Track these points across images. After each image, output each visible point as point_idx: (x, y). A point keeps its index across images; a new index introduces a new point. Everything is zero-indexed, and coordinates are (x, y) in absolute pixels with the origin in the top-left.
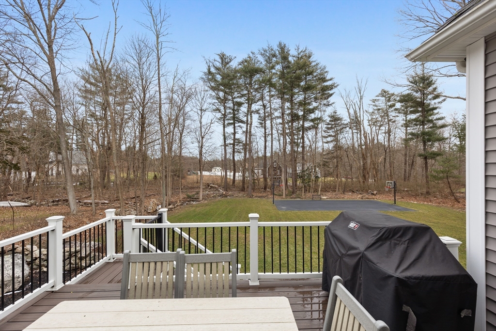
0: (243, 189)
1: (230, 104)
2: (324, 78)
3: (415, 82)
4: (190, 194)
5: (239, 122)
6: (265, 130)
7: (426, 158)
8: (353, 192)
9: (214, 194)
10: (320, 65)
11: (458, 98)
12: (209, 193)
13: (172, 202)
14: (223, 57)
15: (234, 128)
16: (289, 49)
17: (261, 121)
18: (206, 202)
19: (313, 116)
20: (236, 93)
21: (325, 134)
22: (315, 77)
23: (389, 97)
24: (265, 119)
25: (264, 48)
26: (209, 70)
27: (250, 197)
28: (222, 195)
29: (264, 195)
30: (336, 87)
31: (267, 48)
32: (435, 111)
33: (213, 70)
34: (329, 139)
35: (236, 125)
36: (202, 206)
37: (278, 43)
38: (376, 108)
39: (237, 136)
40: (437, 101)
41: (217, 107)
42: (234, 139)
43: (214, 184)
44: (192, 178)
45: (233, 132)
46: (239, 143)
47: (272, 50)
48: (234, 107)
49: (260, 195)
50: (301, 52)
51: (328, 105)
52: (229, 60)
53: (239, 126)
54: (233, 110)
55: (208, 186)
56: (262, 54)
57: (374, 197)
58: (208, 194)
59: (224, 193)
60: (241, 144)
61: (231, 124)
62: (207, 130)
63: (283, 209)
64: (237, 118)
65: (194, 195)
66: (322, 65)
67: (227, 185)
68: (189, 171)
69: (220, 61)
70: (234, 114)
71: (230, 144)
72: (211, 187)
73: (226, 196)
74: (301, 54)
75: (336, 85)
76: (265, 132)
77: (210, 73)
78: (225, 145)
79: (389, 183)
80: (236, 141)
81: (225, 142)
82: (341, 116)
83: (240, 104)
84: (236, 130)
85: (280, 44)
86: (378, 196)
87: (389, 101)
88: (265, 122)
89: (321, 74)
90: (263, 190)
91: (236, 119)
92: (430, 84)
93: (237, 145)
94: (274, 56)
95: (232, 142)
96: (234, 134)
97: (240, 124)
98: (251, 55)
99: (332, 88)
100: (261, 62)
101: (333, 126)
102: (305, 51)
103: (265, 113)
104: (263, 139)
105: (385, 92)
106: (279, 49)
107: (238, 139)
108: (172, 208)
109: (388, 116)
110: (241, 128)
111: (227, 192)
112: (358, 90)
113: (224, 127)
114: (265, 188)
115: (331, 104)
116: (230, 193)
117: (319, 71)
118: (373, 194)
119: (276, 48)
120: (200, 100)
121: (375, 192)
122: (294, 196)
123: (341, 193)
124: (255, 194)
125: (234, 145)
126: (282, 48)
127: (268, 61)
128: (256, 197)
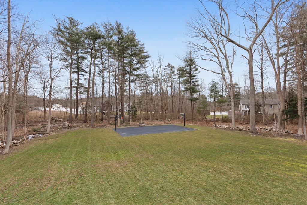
0: (85, 121)
1: (75, 57)
2: (143, 51)
3: (187, 61)
4: (35, 128)
5: (82, 71)
6: (103, 79)
7: (191, 101)
8: (157, 120)
9: (59, 126)
10: (141, 42)
11: (211, 71)
12: (55, 125)
13: (15, 137)
14: (71, 20)
15: (78, 75)
16: (123, 27)
17: (100, 73)
18: (54, 134)
19: (135, 73)
20: (80, 50)
21: (140, 85)
22: (137, 49)
23: (172, 68)
24: (103, 71)
25: (105, 22)
26: (59, 27)
27: (93, 127)
28: (68, 127)
29: (103, 124)
30: (149, 57)
31: (107, 23)
32: (195, 77)
33: (62, 28)
34: (142, 88)
35: (80, 73)
36: (52, 138)
37: (115, 22)
38: (165, 73)
39: (80, 82)
40: (196, 72)
41: (65, 57)
42: (78, 84)
43: (58, 118)
44: (34, 113)
45: (77, 78)
46: (82, 86)
47: (111, 25)
48: (78, 60)
49: (100, 125)
50: (130, 31)
51: (145, 67)
52: (77, 24)
53: (82, 74)
54: (78, 62)
55: (53, 120)
56: (103, 26)
57: (169, 122)
58: (54, 127)
59: (70, 125)
60: (83, 88)
61: (75, 72)
62: (57, 74)
63: (123, 135)
64: (81, 68)
65: (40, 128)
66: (142, 42)
67: (72, 119)
68: (30, 107)
69: (69, 22)
70: (78, 65)
71: (75, 87)
72: (56, 120)
73: (71, 127)
74: (130, 33)
75: (149, 56)
76: (103, 81)
77: (59, 29)
78: (71, 88)
79: (181, 114)
80: (79, 85)
81: (71, 84)
82: (149, 75)
83: (84, 58)
84: (80, 77)
85: (117, 22)
86: (171, 122)
87: (171, 70)
88: (103, 73)
89: (141, 48)
90: (101, 121)
91: (79, 69)
92: (194, 63)
93: (80, 88)
94: (112, 29)
95: (76, 85)
96: (78, 79)
97: (83, 73)
98: (95, 24)
99: (147, 58)
100: (102, 31)
101: (145, 81)
102: (132, 31)
103: (103, 67)
104: (101, 85)
105: (170, 65)
106: (116, 26)
107: (81, 84)
108: (17, 143)
109: (171, 78)
110: (84, 76)
111: (72, 124)
112: (159, 61)
113: (71, 74)
114: (102, 120)
115: (147, 67)
116: (75, 125)
117: (140, 46)
118: (168, 121)
119: (114, 24)
120: (51, 49)
121: (169, 120)
122: (124, 124)
123: (152, 121)
124: (95, 125)
125: (77, 88)
126: (118, 26)
127: (108, 32)
128: (97, 126)
